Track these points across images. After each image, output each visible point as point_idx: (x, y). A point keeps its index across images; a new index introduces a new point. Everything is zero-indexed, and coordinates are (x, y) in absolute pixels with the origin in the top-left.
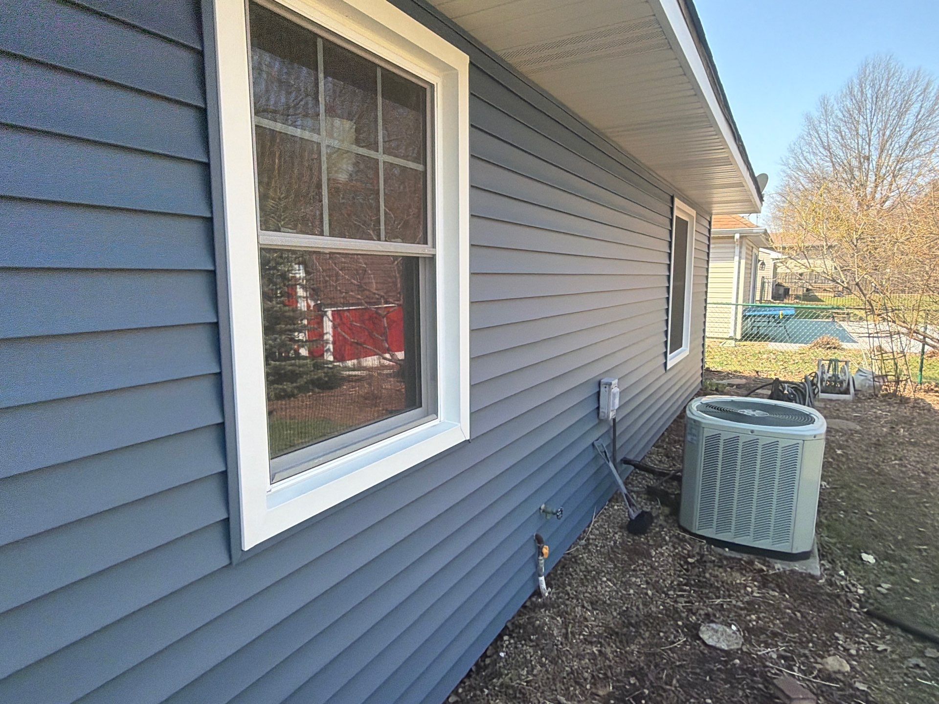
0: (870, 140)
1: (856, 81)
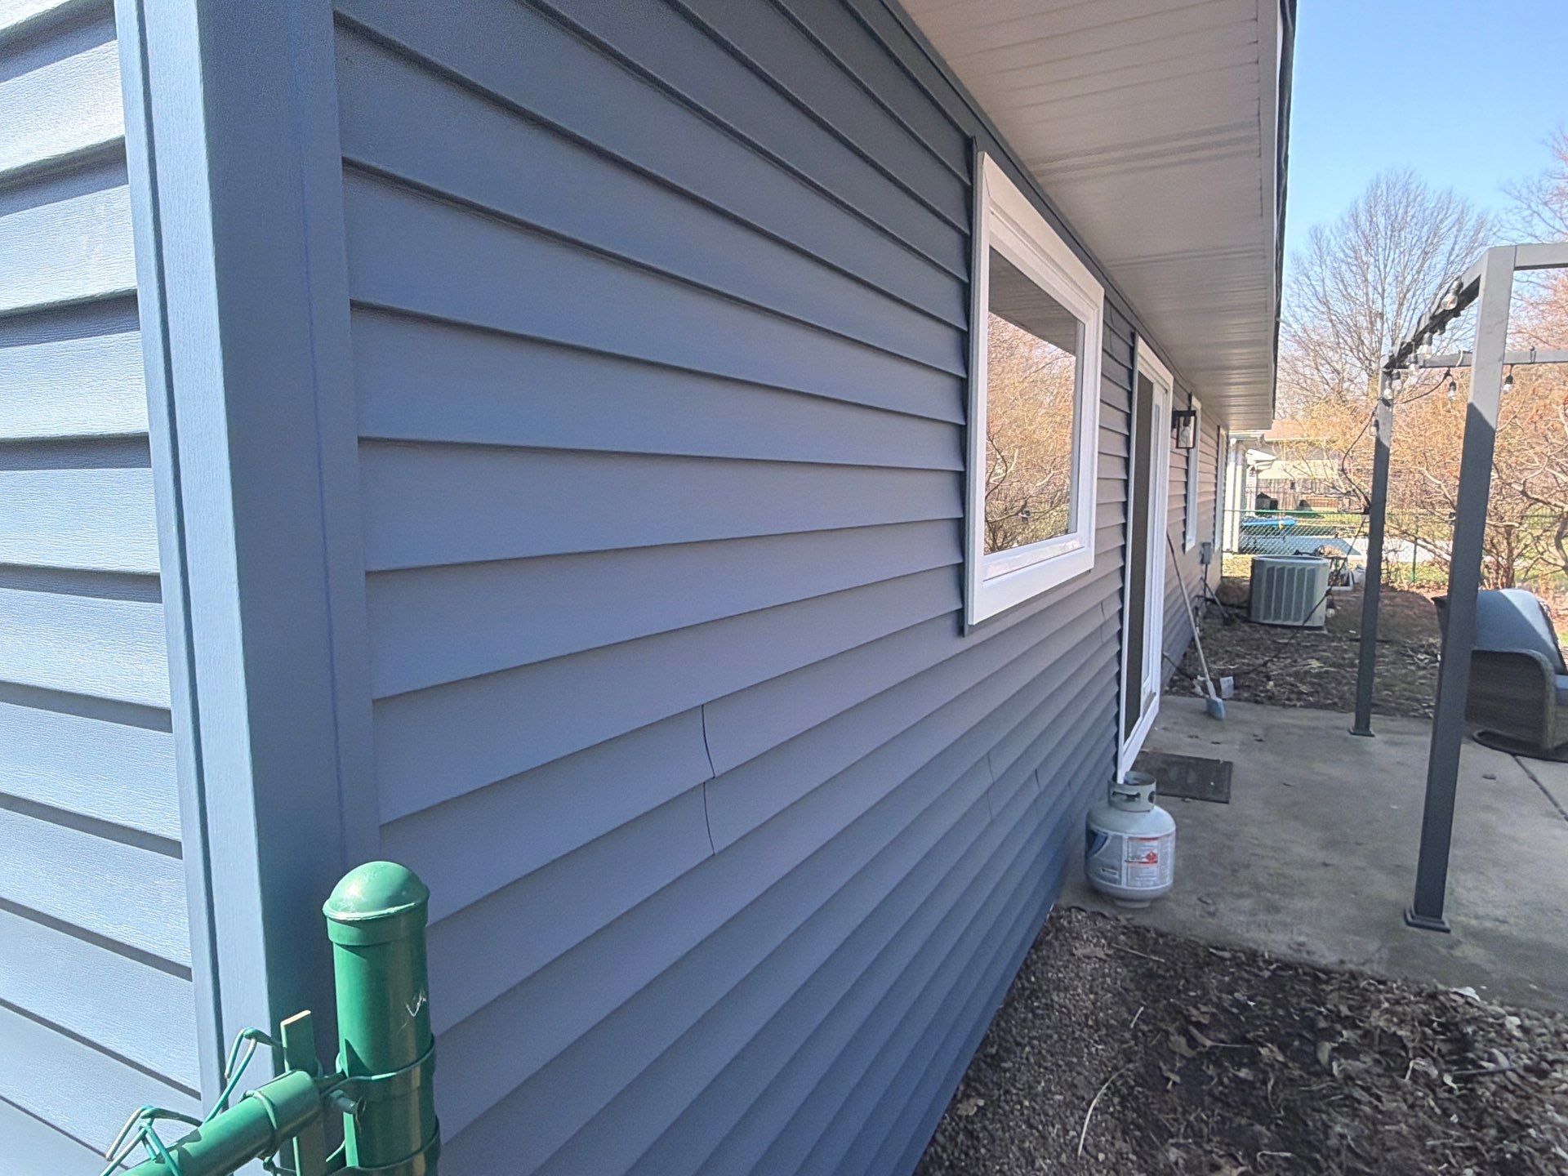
0: (1384, 290)
1: (1362, 205)
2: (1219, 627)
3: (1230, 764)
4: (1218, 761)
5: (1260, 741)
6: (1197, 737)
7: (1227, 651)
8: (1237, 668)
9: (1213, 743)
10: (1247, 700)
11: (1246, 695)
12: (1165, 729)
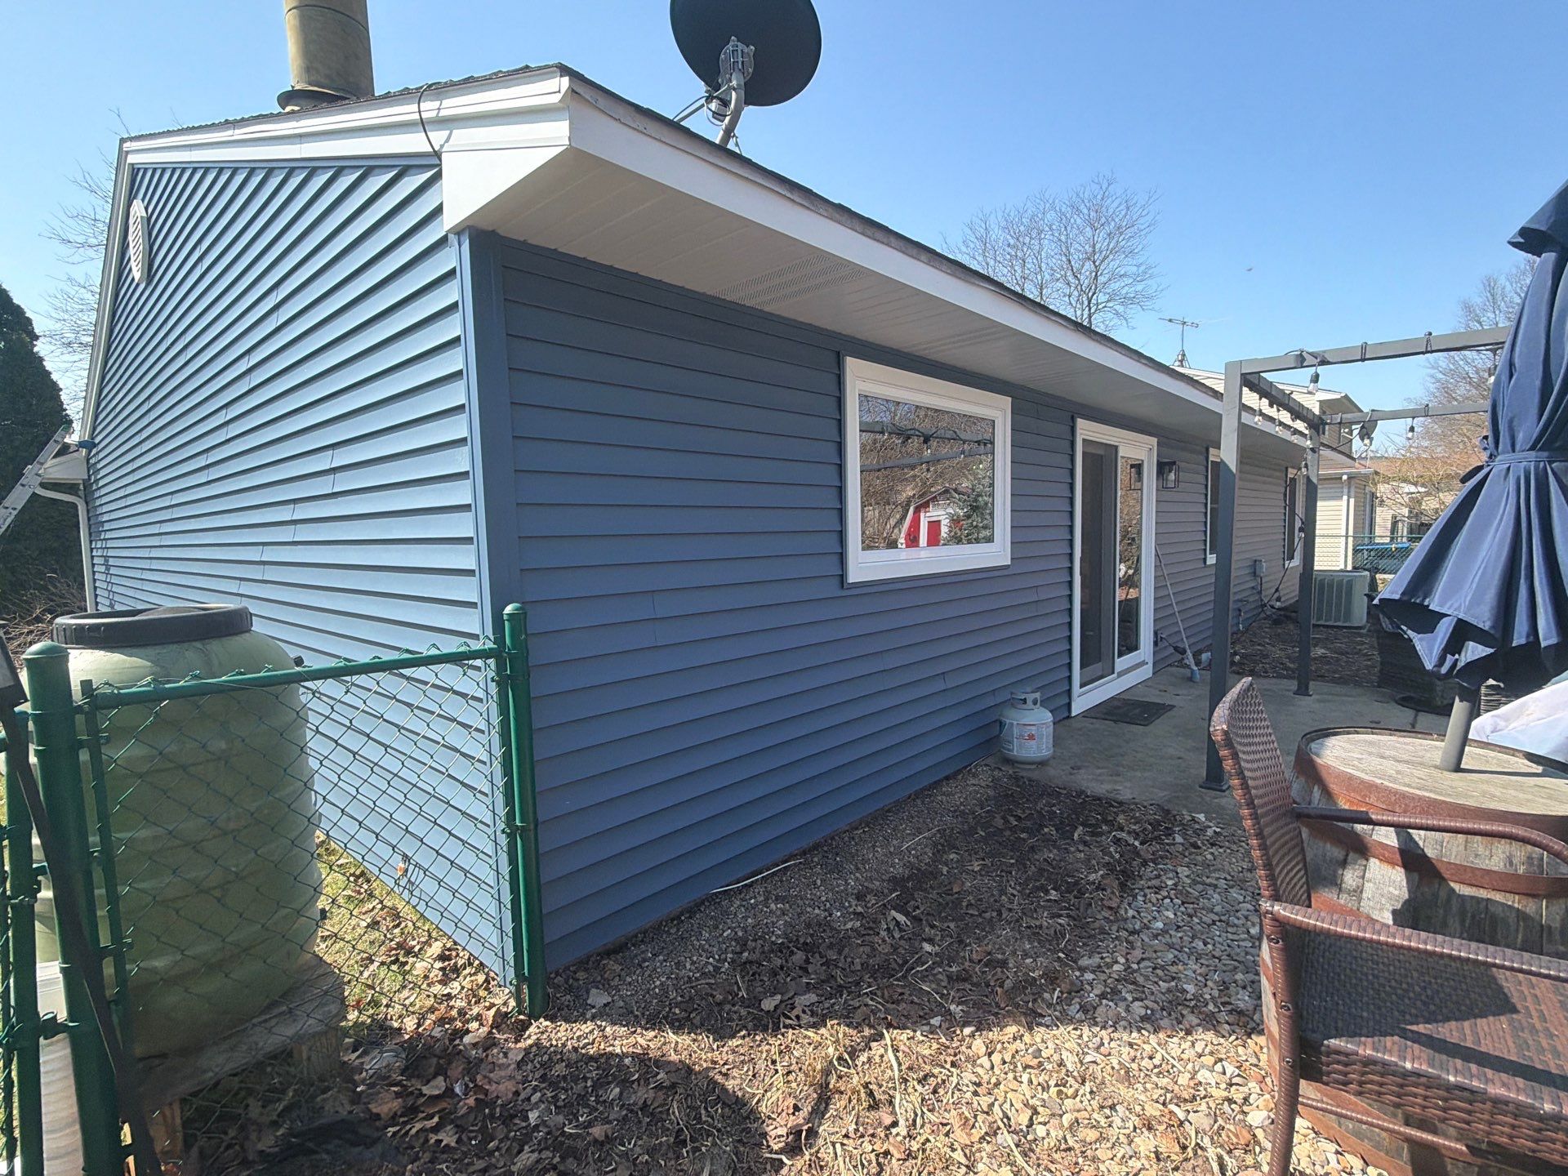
3: (1173, 706)
4: (1165, 704)
6: (1164, 691)
12: (1146, 686)
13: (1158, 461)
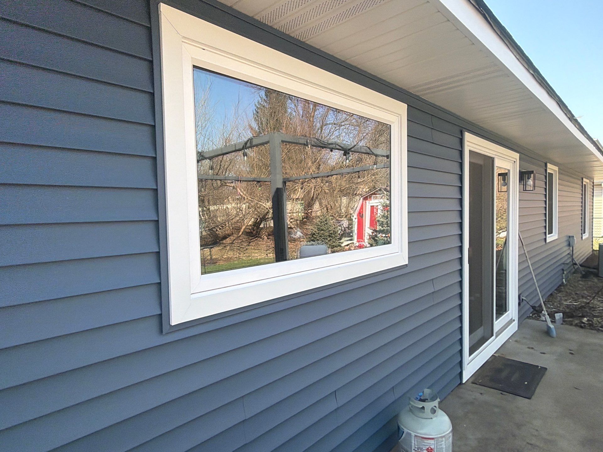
2: (580, 279)
3: (546, 369)
4: (538, 366)
5: (572, 354)
6: (532, 348)
7: (576, 294)
8: (579, 304)
9: (541, 353)
10: (576, 325)
11: (577, 322)
12: (516, 341)
13: (520, 171)
